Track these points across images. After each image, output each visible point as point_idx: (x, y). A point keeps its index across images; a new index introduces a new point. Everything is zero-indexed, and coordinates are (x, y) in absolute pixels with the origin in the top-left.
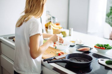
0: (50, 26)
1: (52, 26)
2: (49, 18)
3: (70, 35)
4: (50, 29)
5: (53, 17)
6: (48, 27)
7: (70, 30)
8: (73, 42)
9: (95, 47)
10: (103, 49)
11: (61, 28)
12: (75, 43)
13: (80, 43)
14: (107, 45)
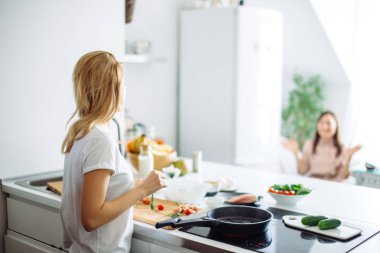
0: (145, 148)
1: (149, 147)
2: (131, 127)
3: (195, 171)
4: (145, 154)
5: (140, 125)
6: (141, 148)
7: (194, 157)
8: (212, 183)
9: (270, 191)
10: (290, 194)
11: (172, 152)
12: (217, 187)
13: (229, 187)
14: (299, 187)
